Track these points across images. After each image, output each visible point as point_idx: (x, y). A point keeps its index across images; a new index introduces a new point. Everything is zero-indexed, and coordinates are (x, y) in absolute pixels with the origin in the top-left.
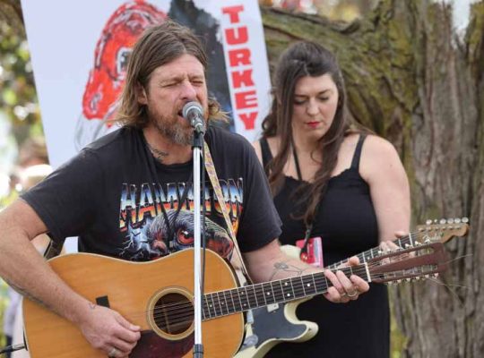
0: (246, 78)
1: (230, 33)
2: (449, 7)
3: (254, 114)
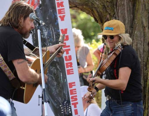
0: (61, 4)
3: (64, 16)
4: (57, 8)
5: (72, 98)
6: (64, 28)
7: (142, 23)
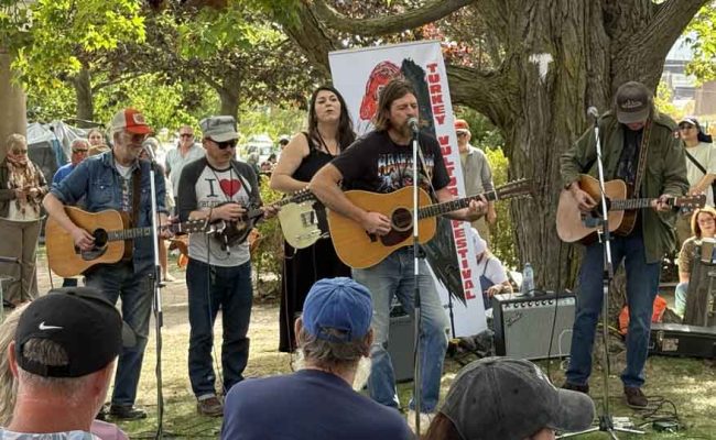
0: (439, 99)
1: (431, 77)
2: (538, 64)
3: (443, 117)
4: (433, 105)
5: (459, 242)
6: (443, 136)
7: (566, 124)
